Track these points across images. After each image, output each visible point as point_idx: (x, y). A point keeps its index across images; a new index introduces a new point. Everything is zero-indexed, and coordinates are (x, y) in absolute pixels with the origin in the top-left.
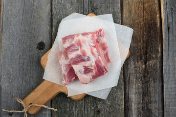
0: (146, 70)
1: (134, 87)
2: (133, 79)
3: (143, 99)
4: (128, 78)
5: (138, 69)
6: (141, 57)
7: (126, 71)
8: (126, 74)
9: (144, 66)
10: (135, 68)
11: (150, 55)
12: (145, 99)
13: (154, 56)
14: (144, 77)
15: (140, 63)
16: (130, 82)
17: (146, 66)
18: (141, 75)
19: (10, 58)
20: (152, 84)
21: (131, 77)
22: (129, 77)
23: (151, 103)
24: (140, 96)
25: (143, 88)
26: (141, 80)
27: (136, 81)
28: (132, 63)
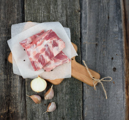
0: (8, 105)
1: (18, 92)
2: (19, 98)
3: (11, 82)
5: (14, 106)
6: (12, 116)
7: (24, 105)
8: (24, 102)
9: (10, 108)
10: (17, 107)
11: (5, 118)
12: (9, 83)
13: (2, 116)
14: (9, 100)
15: (13, 111)
16: (20, 96)
17: (8, 108)
18: (12, 102)
19: (117, 114)
20: (4, 95)
21: (20, 100)
23: (5, 80)
24: (13, 85)
25: (11, 91)
26: (12, 97)
27: (16, 97)
28: (19, 111)
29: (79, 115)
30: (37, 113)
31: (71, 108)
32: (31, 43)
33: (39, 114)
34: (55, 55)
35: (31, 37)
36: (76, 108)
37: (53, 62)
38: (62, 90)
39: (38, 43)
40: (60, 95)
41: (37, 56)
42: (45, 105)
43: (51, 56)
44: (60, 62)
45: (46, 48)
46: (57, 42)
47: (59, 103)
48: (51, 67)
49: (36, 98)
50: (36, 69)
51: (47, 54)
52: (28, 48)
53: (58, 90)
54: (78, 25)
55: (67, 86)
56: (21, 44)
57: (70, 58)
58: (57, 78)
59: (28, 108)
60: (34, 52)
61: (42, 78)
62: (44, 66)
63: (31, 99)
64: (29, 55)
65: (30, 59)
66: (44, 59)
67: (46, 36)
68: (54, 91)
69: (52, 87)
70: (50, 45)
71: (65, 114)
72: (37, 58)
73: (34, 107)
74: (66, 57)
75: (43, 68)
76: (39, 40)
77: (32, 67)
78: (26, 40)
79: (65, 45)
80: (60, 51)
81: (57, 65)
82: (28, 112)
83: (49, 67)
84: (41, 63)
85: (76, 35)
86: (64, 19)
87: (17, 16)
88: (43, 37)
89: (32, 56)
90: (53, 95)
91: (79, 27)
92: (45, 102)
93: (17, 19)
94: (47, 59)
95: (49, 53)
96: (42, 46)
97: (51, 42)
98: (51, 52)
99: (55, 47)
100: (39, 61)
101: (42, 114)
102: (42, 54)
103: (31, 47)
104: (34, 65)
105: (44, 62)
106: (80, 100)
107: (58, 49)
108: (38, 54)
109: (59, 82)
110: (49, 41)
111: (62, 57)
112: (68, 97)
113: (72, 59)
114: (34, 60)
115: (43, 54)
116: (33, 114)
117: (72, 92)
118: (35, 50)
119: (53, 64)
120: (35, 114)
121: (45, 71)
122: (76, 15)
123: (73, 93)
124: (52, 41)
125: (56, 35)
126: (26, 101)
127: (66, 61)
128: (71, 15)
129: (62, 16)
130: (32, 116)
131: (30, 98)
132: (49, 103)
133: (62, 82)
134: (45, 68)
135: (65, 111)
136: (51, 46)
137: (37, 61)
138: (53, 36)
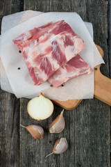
1: (7, 120)
2: (8, 130)
4: (14, 132)
7: (16, 141)
8: (17, 136)
10: (5, 144)
16: (11, 127)
21: (10, 133)
22: (12, 132)
27: (4, 127)
28: (7, 151)
29: (105, 160)
30: (37, 156)
31: (93, 148)
32: (31, 38)
33: (41, 157)
34: (68, 59)
35: (31, 31)
36: (100, 148)
37: (64, 71)
38: (78, 119)
39: (42, 38)
40: (75, 127)
41: (39, 59)
42: (50, 142)
43: (62, 60)
44: (76, 72)
45: (54, 46)
46: (72, 39)
47: (72, 141)
48: (61, 79)
49: (35, 130)
50: (37, 81)
51: (55, 56)
52: (25, 46)
53: (73, 118)
54: (104, 19)
55: (86, 112)
56: (15, 42)
57: (93, 67)
58: (70, 98)
59: (22, 147)
60: (34, 53)
61: (46, 97)
62: (50, 77)
63: (28, 132)
64: (26, 56)
65: (28, 64)
66: (49, 65)
67: (55, 29)
68: (65, 120)
69: (62, 113)
70: (61, 43)
71: (82, 159)
72: (39, 62)
73: (31, 145)
74: (86, 64)
75: (47, 80)
76: (43, 34)
77: (31, 78)
78: (22, 35)
79: (84, 45)
80: (76, 52)
81: (71, 76)
82: (23, 154)
83: (57, 78)
84: (46, 72)
85: (101, 34)
86: (84, 9)
87: (12, 5)
88: (50, 30)
89: (31, 59)
90: (63, 126)
91: (106, 22)
92: (51, 138)
93: (13, 9)
94: (55, 64)
95: (58, 54)
96: (48, 44)
97: (62, 38)
98: (61, 54)
99: (69, 46)
100: (43, 68)
101: (44, 158)
102: (47, 56)
103: (29, 45)
104: (34, 75)
105: (51, 69)
106: (106, 136)
107: (73, 50)
108: (41, 56)
109: (74, 105)
110: (59, 36)
111: (79, 65)
112: (87, 130)
113: (96, 69)
114: (33, 65)
115: (49, 56)
116: (31, 156)
117: (94, 122)
118: (36, 48)
119: (64, 75)
120: (33, 157)
121: (52, 86)
122: (102, 5)
123: (96, 124)
124: (64, 36)
125: (70, 28)
126: (19, 135)
127: (85, 70)
128: (93, 6)
129: (80, 6)
130: (28, 159)
131: (26, 130)
132: (56, 138)
133: (78, 106)
134: (51, 81)
135: (83, 154)
136: (63, 44)
137: (39, 67)
138: (66, 29)
